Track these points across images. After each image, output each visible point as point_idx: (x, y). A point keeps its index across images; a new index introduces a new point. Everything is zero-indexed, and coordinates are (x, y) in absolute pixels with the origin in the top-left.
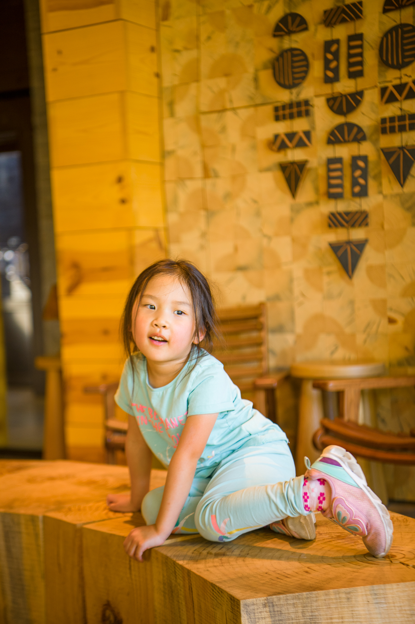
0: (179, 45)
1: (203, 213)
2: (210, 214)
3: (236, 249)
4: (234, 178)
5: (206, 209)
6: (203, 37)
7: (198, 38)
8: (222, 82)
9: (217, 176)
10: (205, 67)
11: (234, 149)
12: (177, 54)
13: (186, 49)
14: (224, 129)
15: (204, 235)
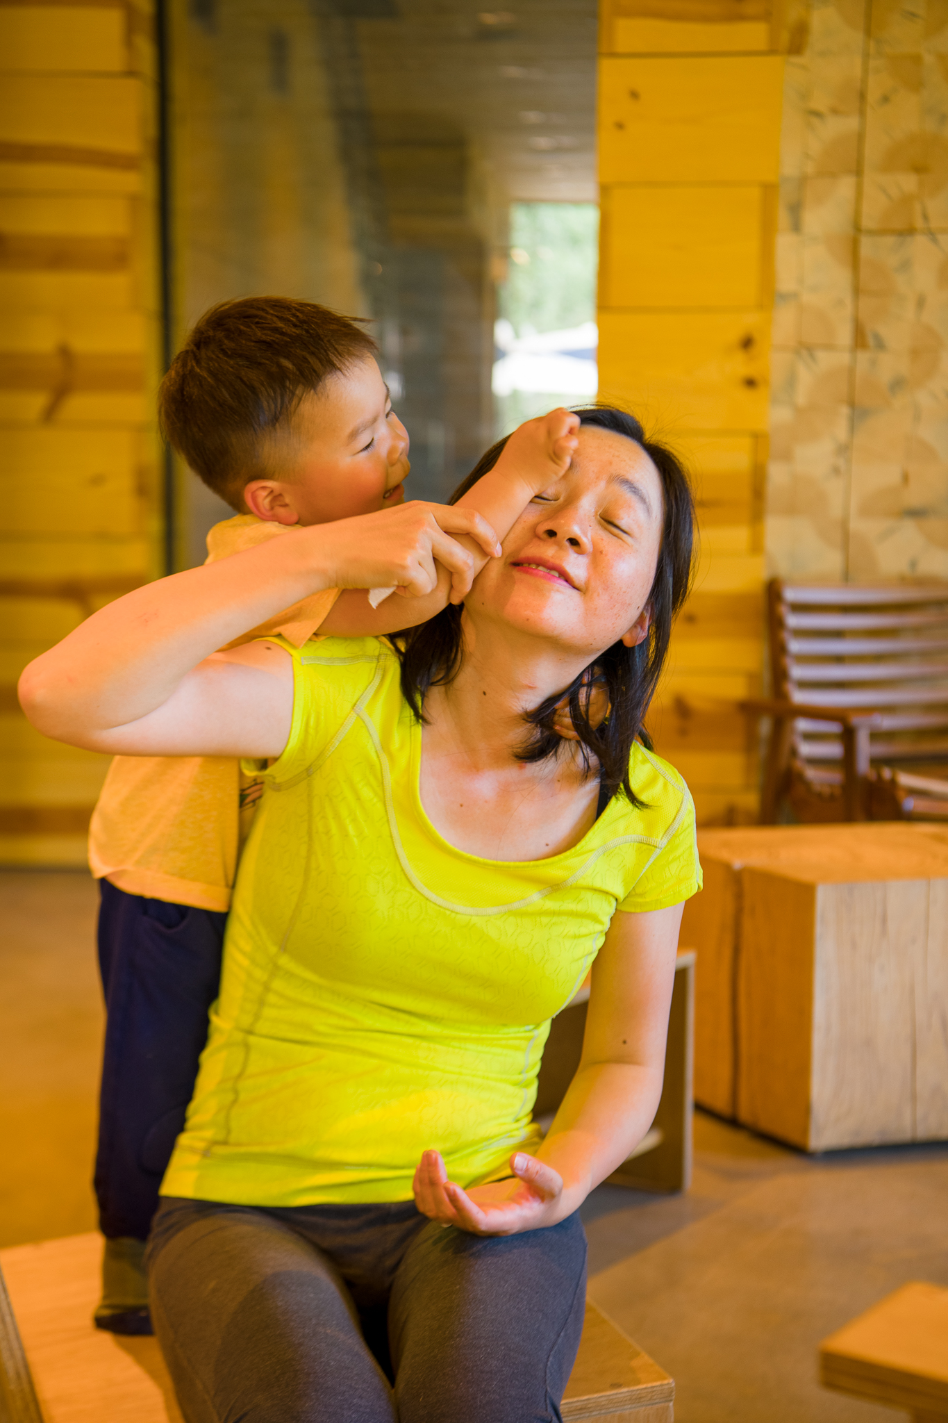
0: (820, 102)
1: (844, 410)
2: (858, 413)
3: (906, 478)
4: (915, 353)
5: (852, 404)
6: (873, 95)
7: (862, 96)
8: (908, 182)
9: (880, 345)
10: (874, 150)
11: (921, 302)
12: (815, 121)
13: (835, 111)
14: (905, 266)
15: (843, 449)
